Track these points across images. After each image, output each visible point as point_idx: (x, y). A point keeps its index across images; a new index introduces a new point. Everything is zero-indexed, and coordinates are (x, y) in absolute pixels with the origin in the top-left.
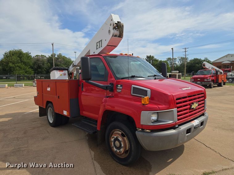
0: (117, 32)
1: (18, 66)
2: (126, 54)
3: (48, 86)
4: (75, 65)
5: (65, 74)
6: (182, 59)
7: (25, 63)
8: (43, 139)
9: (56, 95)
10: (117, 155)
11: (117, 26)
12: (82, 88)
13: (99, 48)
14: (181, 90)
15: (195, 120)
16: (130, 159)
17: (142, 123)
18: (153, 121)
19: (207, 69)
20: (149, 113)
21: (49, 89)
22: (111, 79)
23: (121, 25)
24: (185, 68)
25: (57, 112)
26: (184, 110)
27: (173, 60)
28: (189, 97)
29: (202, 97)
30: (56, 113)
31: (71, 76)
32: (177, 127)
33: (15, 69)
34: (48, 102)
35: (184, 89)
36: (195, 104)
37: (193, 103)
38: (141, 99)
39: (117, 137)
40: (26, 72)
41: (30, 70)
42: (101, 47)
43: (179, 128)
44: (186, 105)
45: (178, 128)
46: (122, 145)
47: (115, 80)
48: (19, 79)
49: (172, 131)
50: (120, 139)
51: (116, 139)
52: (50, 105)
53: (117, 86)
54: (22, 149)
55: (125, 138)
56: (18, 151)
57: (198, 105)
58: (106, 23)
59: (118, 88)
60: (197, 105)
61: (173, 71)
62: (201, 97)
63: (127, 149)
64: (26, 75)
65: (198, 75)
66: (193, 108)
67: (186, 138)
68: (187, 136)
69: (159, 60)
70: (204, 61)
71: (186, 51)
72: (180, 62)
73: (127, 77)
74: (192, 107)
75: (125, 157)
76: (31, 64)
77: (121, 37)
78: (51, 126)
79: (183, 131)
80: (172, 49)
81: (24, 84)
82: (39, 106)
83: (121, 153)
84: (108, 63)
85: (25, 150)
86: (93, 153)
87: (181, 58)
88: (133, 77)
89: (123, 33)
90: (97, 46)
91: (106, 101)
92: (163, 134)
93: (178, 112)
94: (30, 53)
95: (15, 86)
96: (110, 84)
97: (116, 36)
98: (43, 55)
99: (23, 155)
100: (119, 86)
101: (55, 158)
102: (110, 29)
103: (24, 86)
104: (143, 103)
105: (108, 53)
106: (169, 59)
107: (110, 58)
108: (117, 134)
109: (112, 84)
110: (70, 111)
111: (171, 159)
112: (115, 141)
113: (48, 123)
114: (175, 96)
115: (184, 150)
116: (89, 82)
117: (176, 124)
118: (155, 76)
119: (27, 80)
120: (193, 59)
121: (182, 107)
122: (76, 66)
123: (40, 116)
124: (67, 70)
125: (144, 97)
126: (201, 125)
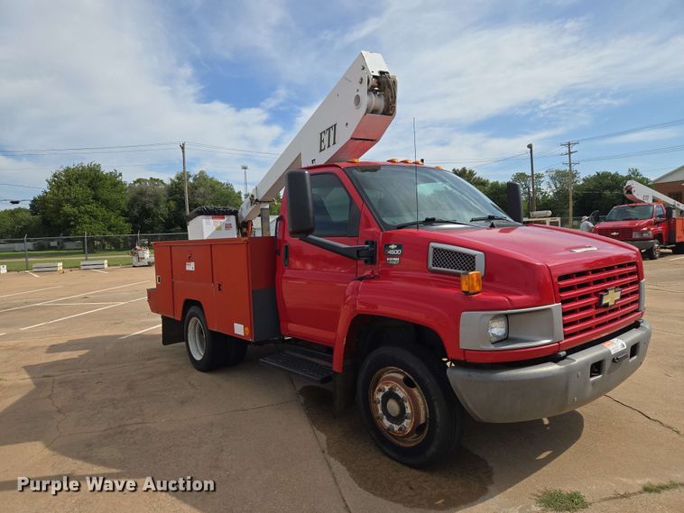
0: (379, 102)
1: (87, 212)
2: (405, 162)
3: (190, 260)
4: (257, 200)
5: (228, 226)
6: (559, 176)
7: (106, 203)
8: (182, 403)
9: (213, 282)
10: (394, 440)
11: (379, 84)
12: (287, 257)
13: (329, 146)
14: (569, 253)
15: (615, 340)
16: (433, 449)
17: (463, 345)
18: (494, 339)
19: (640, 201)
20: (484, 315)
21: (191, 267)
22: (368, 230)
23: (388, 81)
24: (571, 203)
25: (216, 330)
26: (583, 309)
27: (533, 180)
28: (594, 272)
29: (631, 274)
30: (213, 334)
31: (245, 230)
32: (564, 358)
33: (79, 220)
34: (189, 303)
35: (578, 251)
36: (611, 292)
37: (606, 291)
38: (459, 281)
39: (391, 389)
40: (109, 228)
41: (121, 221)
42: (334, 143)
43: (569, 359)
44: (587, 296)
45: (565, 360)
46: (408, 411)
47: (378, 231)
48: (92, 247)
49: (550, 368)
50: (401, 393)
51: (390, 395)
52: (193, 309)
53: (387, 247)
54: (128, 428)
55: (415, 391)
56: (121, 433)
57: (622, 297)
58: (346, 79)
59: (390, 252)
60: (617, 295)
61: (535, 213)
62: (627, 275)
63: (422, 420)
64: (110, 234)
65: (611, 220)
66: (607, 305)
67: (590, 389)
68: (594, 383)
69: (491, 181)
70: (629, 178)
71: (570, 153)
72: (553, 186)
73: (413, 224)
74: (604, 302)
75: (415, 444)
76: (123, 204)
77: (391, 115)
78: (198, 370)
79: (581, 367)
80: (530, 146)
81: (106, 262)
82: (162, 317)
83: (405, 431)
84: (359, 187)
85: (137, 430)
86: (323, 437)
87: (558, 172)
88: (430, 221)
89: (394, 102)
90: (322, 141)
91: (356, 291)
92: (525, 375)
93: (565, 313)
94: (120, 175)
95: (82, 267)
96: (366, 243)
97: (375, 111)
98: (155, 180)
99: (135, 443)
100: (393, 246)
101: (222, 451)
102: (358, 93)
103: (106, 266)
104: (465, 288)
105: (356, 161)
106: (521, 176)
107: (361, 174)
108: (392, 381)
109: (373, 243)
110: (252, 324)
111: (548, 453)
112: (387, 401)
113: (189, 362)
114: (556, 267)
115: (584, 429)
116: (311, 239)
117: (560, 347)
118: (491, 218)
119: (111, 250)
120: (592, 175)
121: (576, 301)
122: (260, 202)
123: (165, 343)
124: (235, 213)
125: (467, 274)
126: (632, 355)
